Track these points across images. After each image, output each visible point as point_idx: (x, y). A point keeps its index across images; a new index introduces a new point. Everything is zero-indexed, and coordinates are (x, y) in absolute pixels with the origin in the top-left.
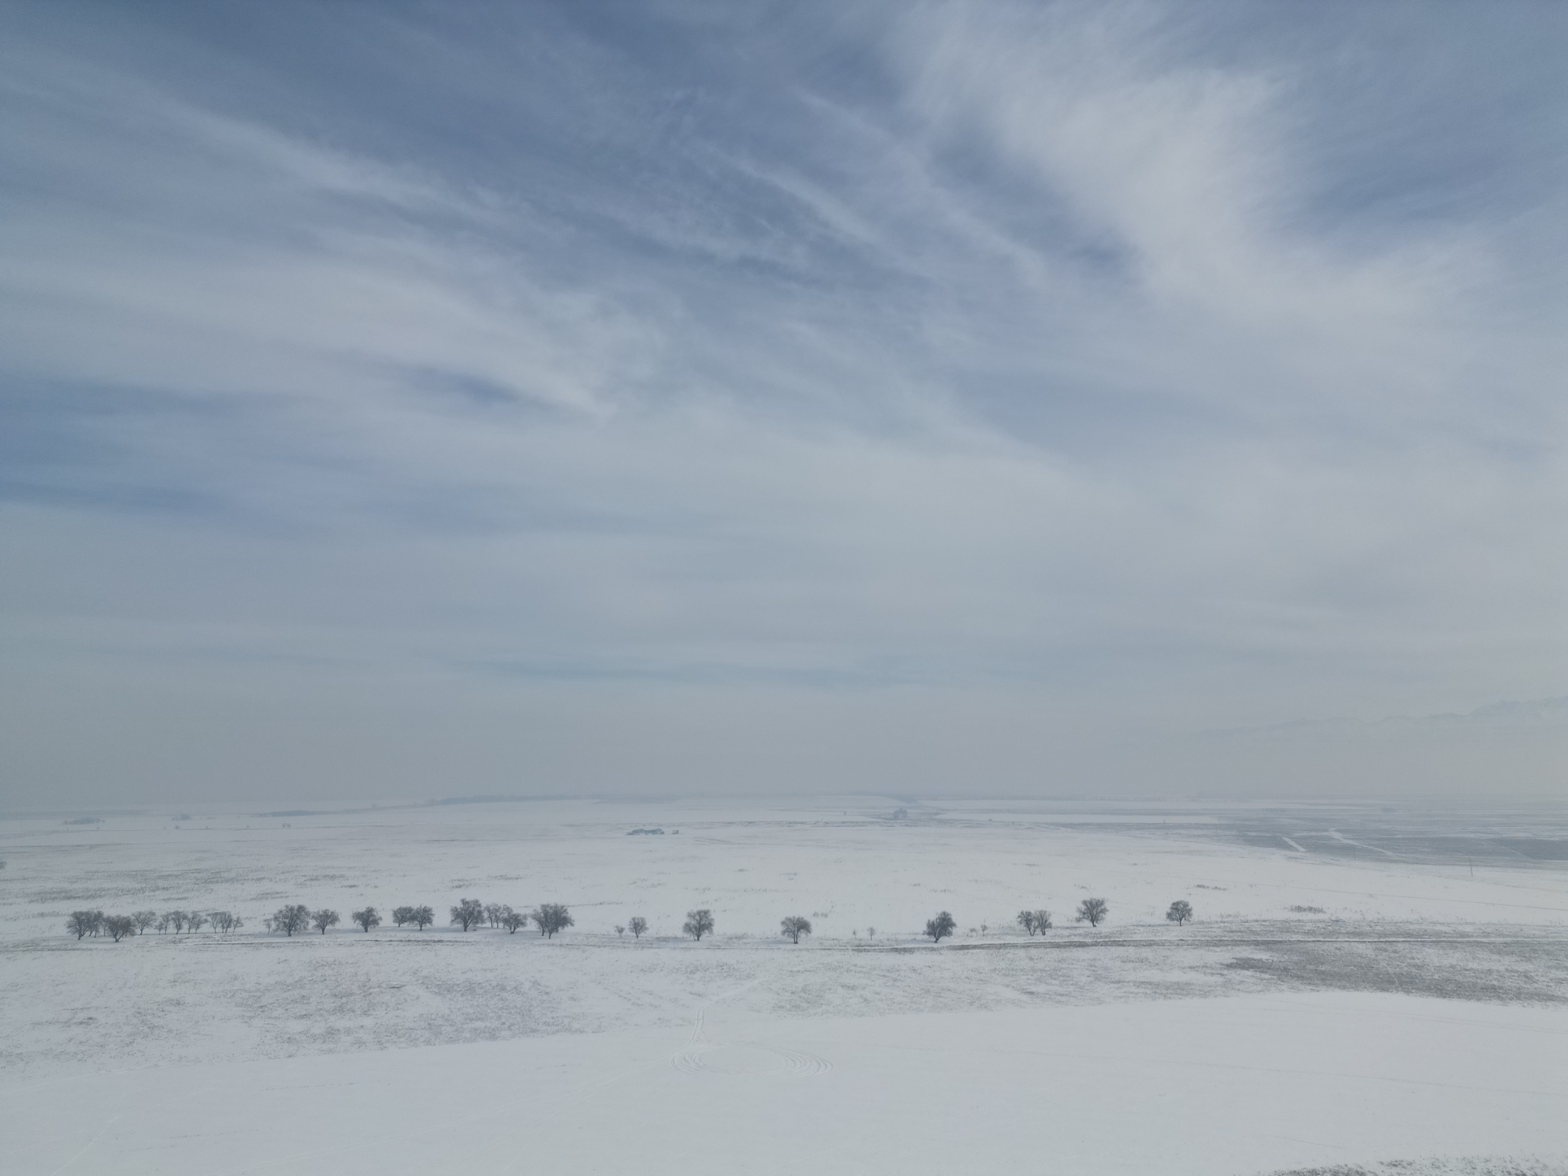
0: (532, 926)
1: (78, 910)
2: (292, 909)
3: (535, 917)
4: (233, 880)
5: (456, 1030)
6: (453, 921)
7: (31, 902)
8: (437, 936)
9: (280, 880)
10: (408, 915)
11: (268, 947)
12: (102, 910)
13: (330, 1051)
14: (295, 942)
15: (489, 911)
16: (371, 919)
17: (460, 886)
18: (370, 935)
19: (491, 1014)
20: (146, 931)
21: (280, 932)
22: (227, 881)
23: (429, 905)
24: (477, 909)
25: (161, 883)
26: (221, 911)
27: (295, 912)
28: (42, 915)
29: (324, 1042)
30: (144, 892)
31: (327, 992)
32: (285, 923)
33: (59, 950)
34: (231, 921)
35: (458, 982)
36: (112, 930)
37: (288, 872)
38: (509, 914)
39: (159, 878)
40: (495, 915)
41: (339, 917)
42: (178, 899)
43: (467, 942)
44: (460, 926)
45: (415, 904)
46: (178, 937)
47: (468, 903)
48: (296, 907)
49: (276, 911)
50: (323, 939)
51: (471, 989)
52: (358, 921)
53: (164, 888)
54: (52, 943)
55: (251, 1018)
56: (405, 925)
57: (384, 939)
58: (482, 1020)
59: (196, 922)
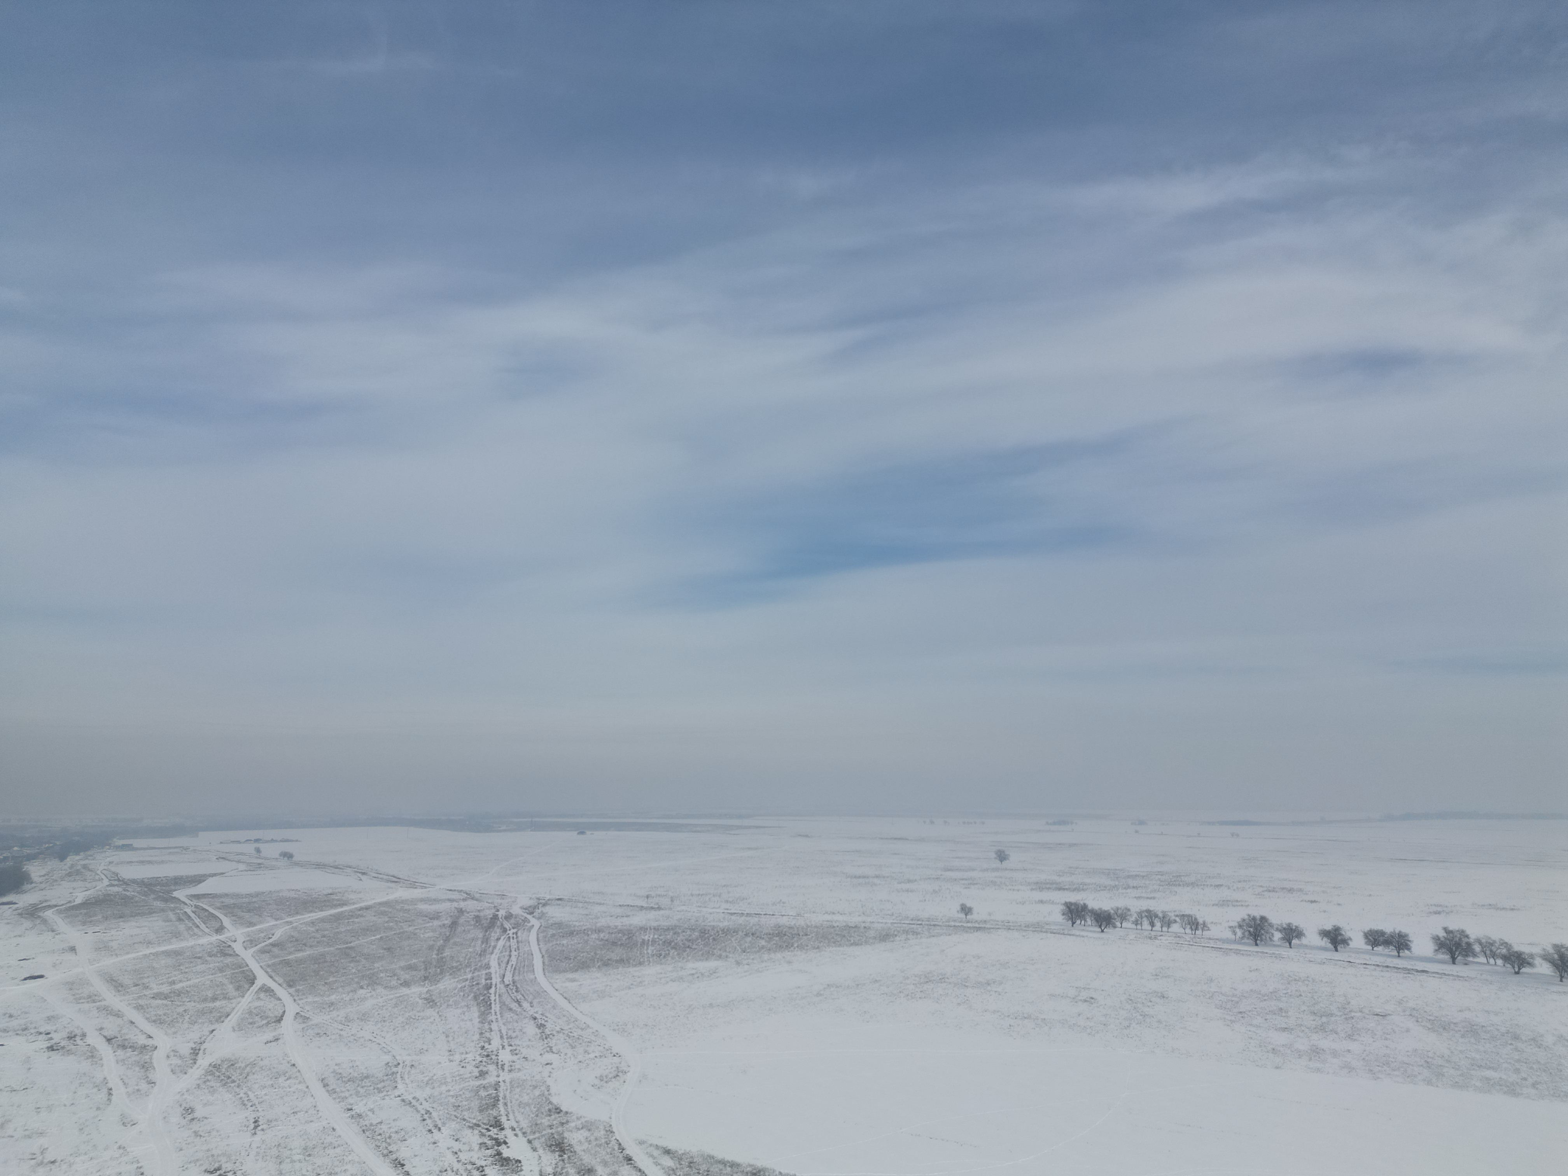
0: (1544, 968)
1: (1068, 900)
2: (1254, 919)
3: (1546, 958)
4: (1193, 884)
5: (1462, 1075)
6: (1436, 950)
7: (1032, 889)
8: (1420, 966)
9: (1238, 888)
10: (1381, 939)
11: (1237, 954)
12: (1087, 902)
13: (1318, 1070)
14: (1263, 952)
15: (1480, 943)
16: (1339, 938)
17: (1439, 913)
18: (1341, 955)
19: (1505, 1065)
20: (1124, 925)
21: (1246, 940)
22: (1188, 885)
23: (1404, 930)
24: (1465, 940)
25: (1132, 882)
26: (1187, 913)
27: (1258, 922)
28: (1041, 902)
29: (1310, 1059)
30: (1118, 889)
31: (1303, 1008)
32: (1249, 931)
33: (1059, 933)
34: (1198, 924)
35: (1455, 1021)
36: (1097, 921)
37: (1244, 881)
38: (1509, 950)
39: (1129, 877)
40: (1490, 949)
41: (1305, 932)
42: (1148, 898)
43: (1458, 976)
44: (1447, 957)
45: (1388, 927)
46: (1153, 933)
47: (1451, 932)
48: (1258, 917)
49: (1239, 920)
50: (1292, 952)
51: (1472, 1031)
52: (1325, 939)
53: (1134, 887)
54: (1053, 927)
55: (1232, 1021)
56: (1380, 949)
57: (1358, 961)
58: (1494, 1069)
59: (1167, 922)
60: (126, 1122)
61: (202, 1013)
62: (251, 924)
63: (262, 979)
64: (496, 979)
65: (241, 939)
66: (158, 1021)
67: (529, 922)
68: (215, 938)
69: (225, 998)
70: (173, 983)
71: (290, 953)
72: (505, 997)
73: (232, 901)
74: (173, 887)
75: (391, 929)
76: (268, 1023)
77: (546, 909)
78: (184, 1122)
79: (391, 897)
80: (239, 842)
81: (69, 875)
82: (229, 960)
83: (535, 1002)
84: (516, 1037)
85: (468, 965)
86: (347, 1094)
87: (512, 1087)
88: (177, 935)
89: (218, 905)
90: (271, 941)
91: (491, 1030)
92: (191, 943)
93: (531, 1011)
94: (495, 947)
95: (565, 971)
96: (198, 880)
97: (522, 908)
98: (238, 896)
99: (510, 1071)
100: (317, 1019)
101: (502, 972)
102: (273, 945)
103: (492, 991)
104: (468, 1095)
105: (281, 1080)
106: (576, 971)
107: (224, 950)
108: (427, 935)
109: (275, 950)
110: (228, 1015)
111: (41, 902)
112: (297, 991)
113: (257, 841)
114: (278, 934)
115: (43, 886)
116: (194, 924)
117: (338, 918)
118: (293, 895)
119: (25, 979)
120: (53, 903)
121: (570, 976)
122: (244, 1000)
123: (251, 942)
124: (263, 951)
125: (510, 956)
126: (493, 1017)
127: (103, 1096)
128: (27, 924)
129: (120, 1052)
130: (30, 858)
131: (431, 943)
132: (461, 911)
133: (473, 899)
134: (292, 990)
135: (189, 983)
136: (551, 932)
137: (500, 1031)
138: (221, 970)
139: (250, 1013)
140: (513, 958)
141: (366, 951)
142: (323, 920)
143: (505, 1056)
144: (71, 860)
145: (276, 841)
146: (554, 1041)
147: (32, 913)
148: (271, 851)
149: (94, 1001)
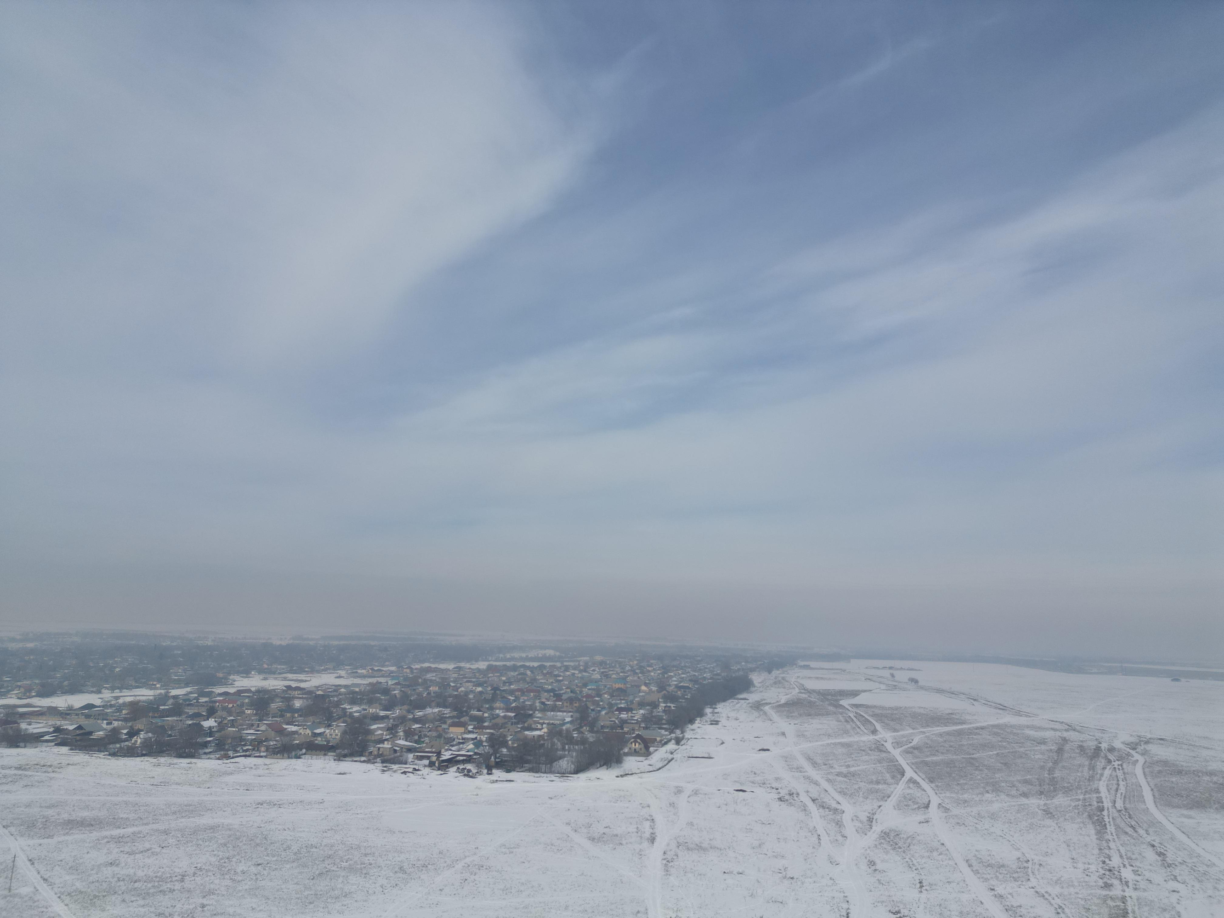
60: (833, 862)
61: (871, 791)
62: (895, 730)
63: (909, 773)
64: (1107, 804)
65: (890, 741)
66: (842, 792)
67: (1133, 757)
68: (871, 737)
69: (885, 783)
70: (848, 766)
71: (927, 756)
72: (1119, 821)
73: (880, 712)
74: (839, 698)
75: (1005, 748)
76: (919, 808)
77: (1149, 747)
78: (870, 871)
79: (1001, 721)
80: (878, 668)
81: (775, 683)
82: (884, 755)
83: (1151, 830)
84: (1136, 859)
85: (1079, 787)
86: (989, 876)
87: (1139, 904)
88: (846, 732)
89: (871, 713)
90: (911, 745)
91: (1110, 848)
92: (855, 739)
93: (1149, 839)
94: (1102, 775)
95: (1178, 807)
96: (854, 694)
97: (1123, 743)
98: (883, 708)
99: (1136, 889)
100: (956, 811)
101: (1113, 798)
102: (914, 748)
103: (1105, 813)
104: (1097, 901)
105: (935, 854)
106: (1191, 808)
107: (879, 747)
108: (1037, 757)
109: (916, 752)
110: (889, 797)
111: (762, 700)
112: (937, 786)
113: (891, 668)
114: (916, 741)
115: (761, 689)
116: (856, 725)
117: (960, 733)
118: (922, 711)
119: (760, 750)
120: (768, 701)
121: (1185, 812)
122: (898, 787)
123: (897, 744)
124: (907, 752)
125: (1118, 785)
126: (1110, 837)
127: (815, 839)
128: (756, 714)
129: (821, 810)
130: (752, 670)
131: (1042, 764)
132: (1065, 740)
133: (1074, 730)
134: (933, 785)
135: (859, 768)
136: (1157, 768)
137: (1119, 850)
138: (880, 761)
139: (905, 797)
140: (1122, 789)
141: (986, 763)
142: (948, 733)
143: (1127, 874)
144: (775, 673)
145: (904, 669)
146: (1177, 871)
147: (758, 706)
148: (902, 676)
149: (801, 772)
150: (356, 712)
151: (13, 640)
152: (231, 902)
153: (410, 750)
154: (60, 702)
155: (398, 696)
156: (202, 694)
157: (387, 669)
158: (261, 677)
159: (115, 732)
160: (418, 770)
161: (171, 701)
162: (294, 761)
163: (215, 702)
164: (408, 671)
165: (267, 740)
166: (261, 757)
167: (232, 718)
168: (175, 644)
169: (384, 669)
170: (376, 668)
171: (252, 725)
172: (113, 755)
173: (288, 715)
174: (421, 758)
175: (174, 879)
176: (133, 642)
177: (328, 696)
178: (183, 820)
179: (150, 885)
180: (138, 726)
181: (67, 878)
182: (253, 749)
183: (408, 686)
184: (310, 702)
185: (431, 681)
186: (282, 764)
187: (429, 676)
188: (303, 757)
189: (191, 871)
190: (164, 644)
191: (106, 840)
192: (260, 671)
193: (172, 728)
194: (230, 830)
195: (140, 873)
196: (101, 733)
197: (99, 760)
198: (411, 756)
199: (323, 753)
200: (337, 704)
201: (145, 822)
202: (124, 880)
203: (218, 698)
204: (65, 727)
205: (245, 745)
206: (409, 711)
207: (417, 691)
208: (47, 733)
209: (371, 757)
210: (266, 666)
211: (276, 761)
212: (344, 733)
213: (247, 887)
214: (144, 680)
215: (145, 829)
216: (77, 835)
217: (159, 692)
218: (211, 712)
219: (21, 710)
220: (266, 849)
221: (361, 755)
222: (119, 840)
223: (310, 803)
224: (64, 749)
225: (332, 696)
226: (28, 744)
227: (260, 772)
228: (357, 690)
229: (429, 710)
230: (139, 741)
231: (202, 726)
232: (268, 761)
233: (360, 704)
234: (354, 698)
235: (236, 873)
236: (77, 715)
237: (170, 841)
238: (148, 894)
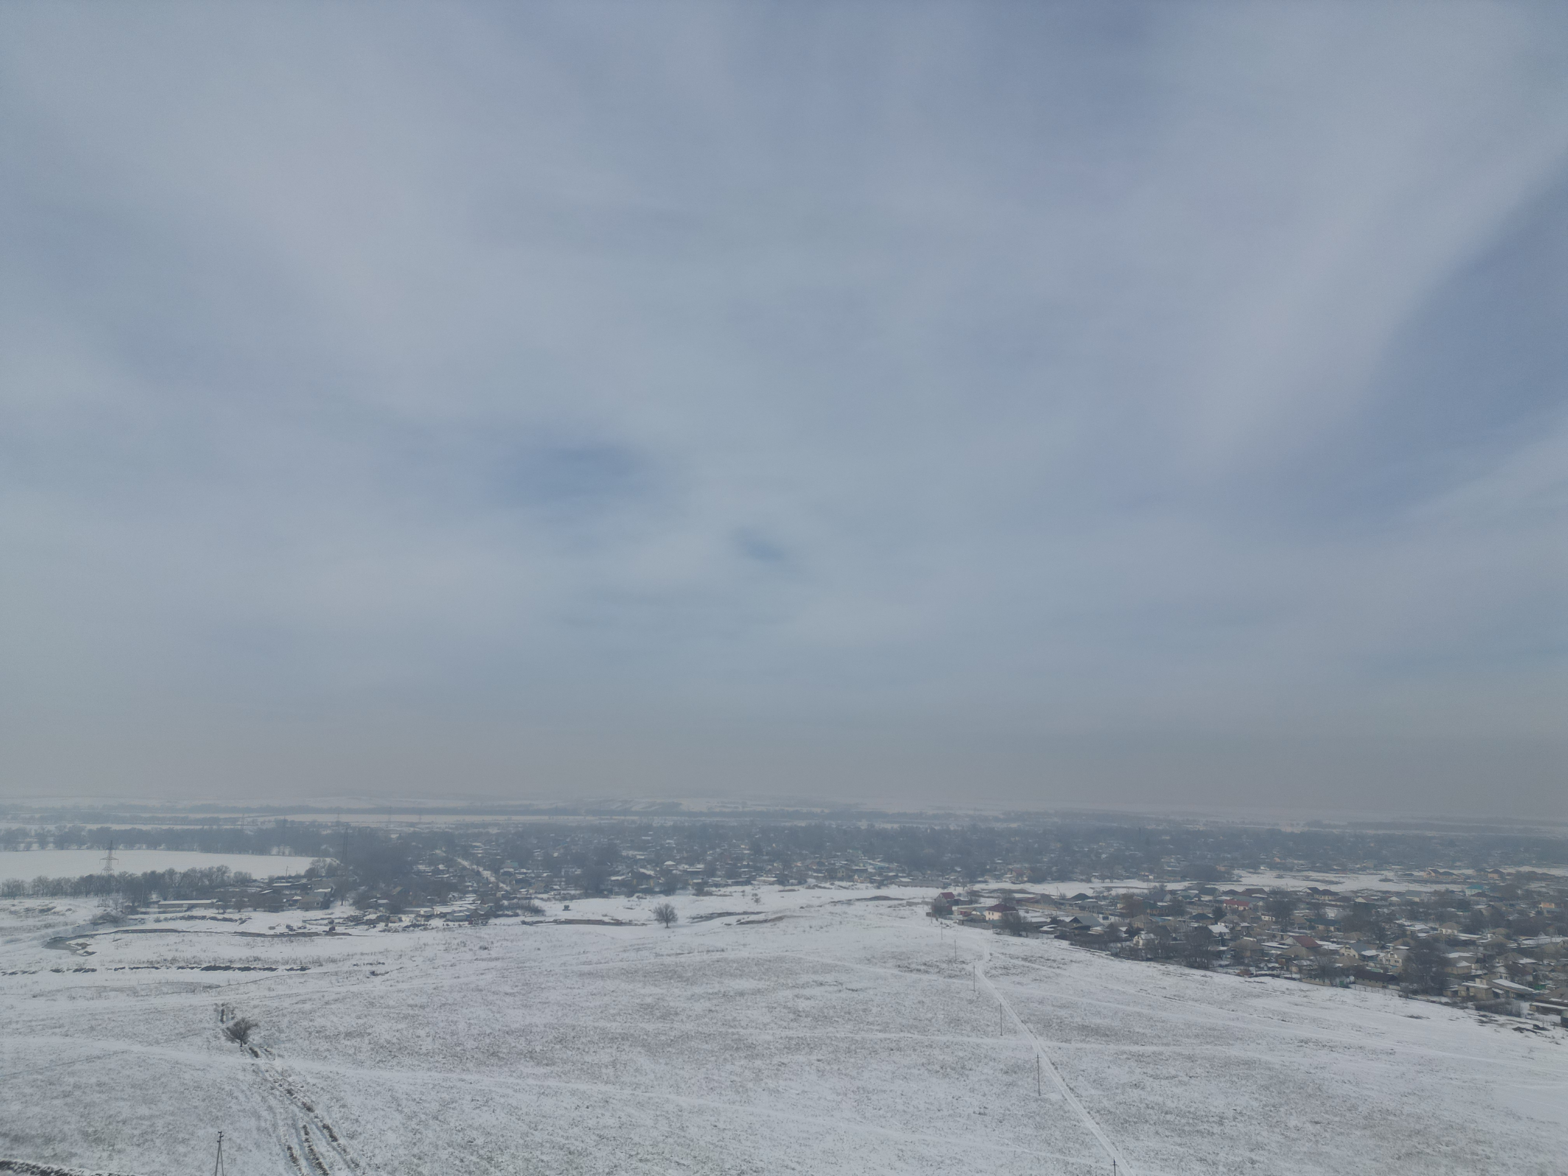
150: (1421, 931)
151: (997, 819)
152: (1287, 1165)
153: (1522, 996)
154: (1052, 889)
155: (1484, 912)
156: (1204, 891)
157: (1460, 872)
158: (1275, 873)
159: (1113, 928)
160: (1543, 1029)
161: (1168, 897)
162: (1340, 990)
163: (1222, 902)
164: (1496, 876)
165: (1297, 958)
166: (1294, 979)
167: (1246, 924)
168: (1160, 828)
169: (1455, 872)
170: (1441, 871)
171: (1274, 936)
172: (1116, 955)
173: (1321, 927)
174: (1546, 1011)
175: (1211, 1119)
176: (1115, 825)
177: (1374, 906)
178: (1209, 1047)
179: (1183, 1121)
180: (1137, 924)
181: (1093, 1092)
182: (1282, 968)
183: (1501, 899)
184: (1348, 912)
185: (1539, 893)
186: (1324, 993)
187: (1534, 886)
188: (1352, 986)
189: (1230, 1113)
190: (1149, 827)
191: (1125, 1056)
192: (1272, 866)
193: (1176, 930)
194: (1270, 1069)
195: (1170, 1104)
196: (1099, 928)
197: (1101, 960)
198: (1525, 1006)
199: (1381, 984)
200: (1390, 918)
201: (1165, 1041)
202: (1153, 1108)
203: (1224, 898)
204: (1062, 918)
205: (1269, 961)
206: (1508, 937)
207: (1517, 907)
208: (1045, 924)
209: (1458, 1000)
210: (1278, 860)
211: (1316, 987)
212: (1407, 960)
213: (1305, 1149)
214: (1135, 870)
215: (1167, 1051)
216: (1093, 1045)
217: (1153, 884)
218: (1219, 915)
219: (1018, 896)
220: (1323, 1104)
221: (1440, 994)
222: (1139, 1058)
223: (1374, 1052)
224: (1065, 944)
225: (1380, 907)
226: (1029, 934)
227: (1296, 999)
228: (1417, 899)
229: (1544, 939)
230: (1141, 942)
231: (1210, 931)
232: (1304, 986)
233: (1425, 920)
234: (1415, 911)
235: (1287, 1128)
236: (1071, 905)
237: (1198, 1070)
238: (1184, 1131)
